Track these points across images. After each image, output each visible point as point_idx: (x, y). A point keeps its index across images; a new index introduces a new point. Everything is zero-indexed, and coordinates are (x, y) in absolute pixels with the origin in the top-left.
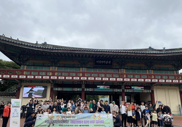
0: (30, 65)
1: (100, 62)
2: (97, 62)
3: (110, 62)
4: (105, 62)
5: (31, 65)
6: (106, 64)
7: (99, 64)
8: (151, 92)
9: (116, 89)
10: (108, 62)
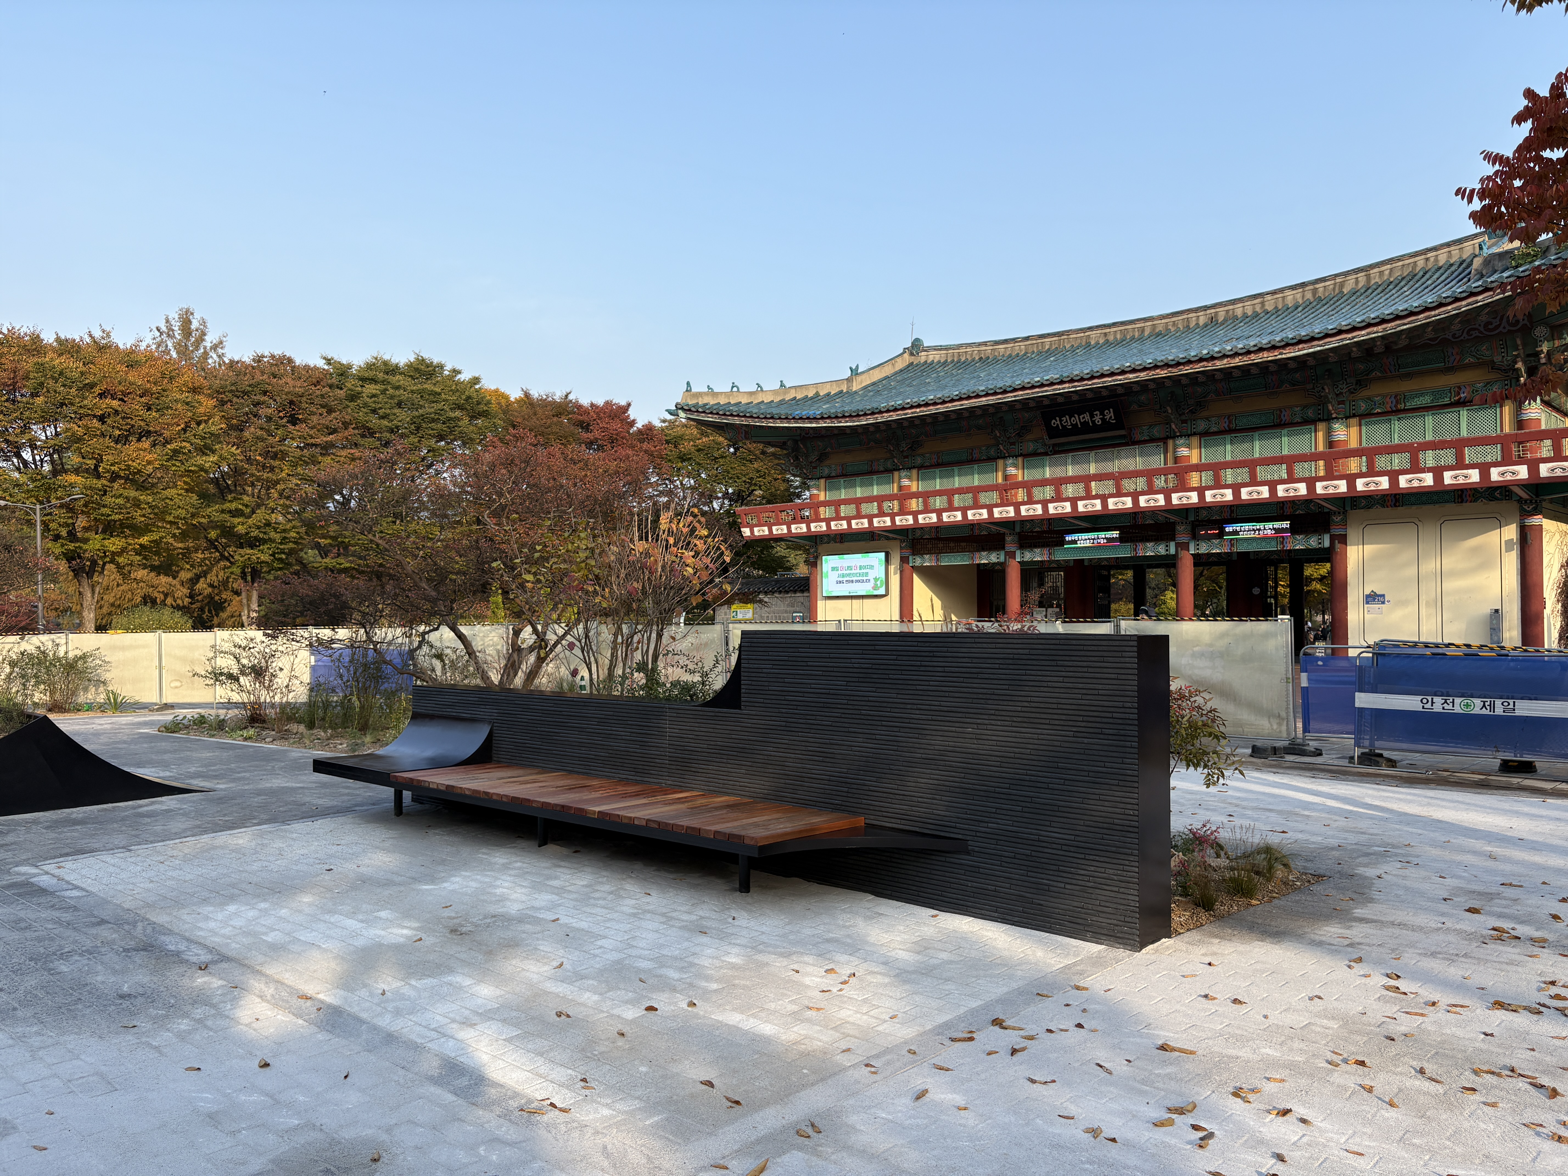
0: (833, 474)
1: (1068, 421)
2: (1055, 422)
3: (1110, 415)
4: (1087, 417)
5: (837, 476)
6: (1095, 429)
7: (1065, 432)
8: (1327, 544)
9: (1150, 545)
10: (1102, 413)
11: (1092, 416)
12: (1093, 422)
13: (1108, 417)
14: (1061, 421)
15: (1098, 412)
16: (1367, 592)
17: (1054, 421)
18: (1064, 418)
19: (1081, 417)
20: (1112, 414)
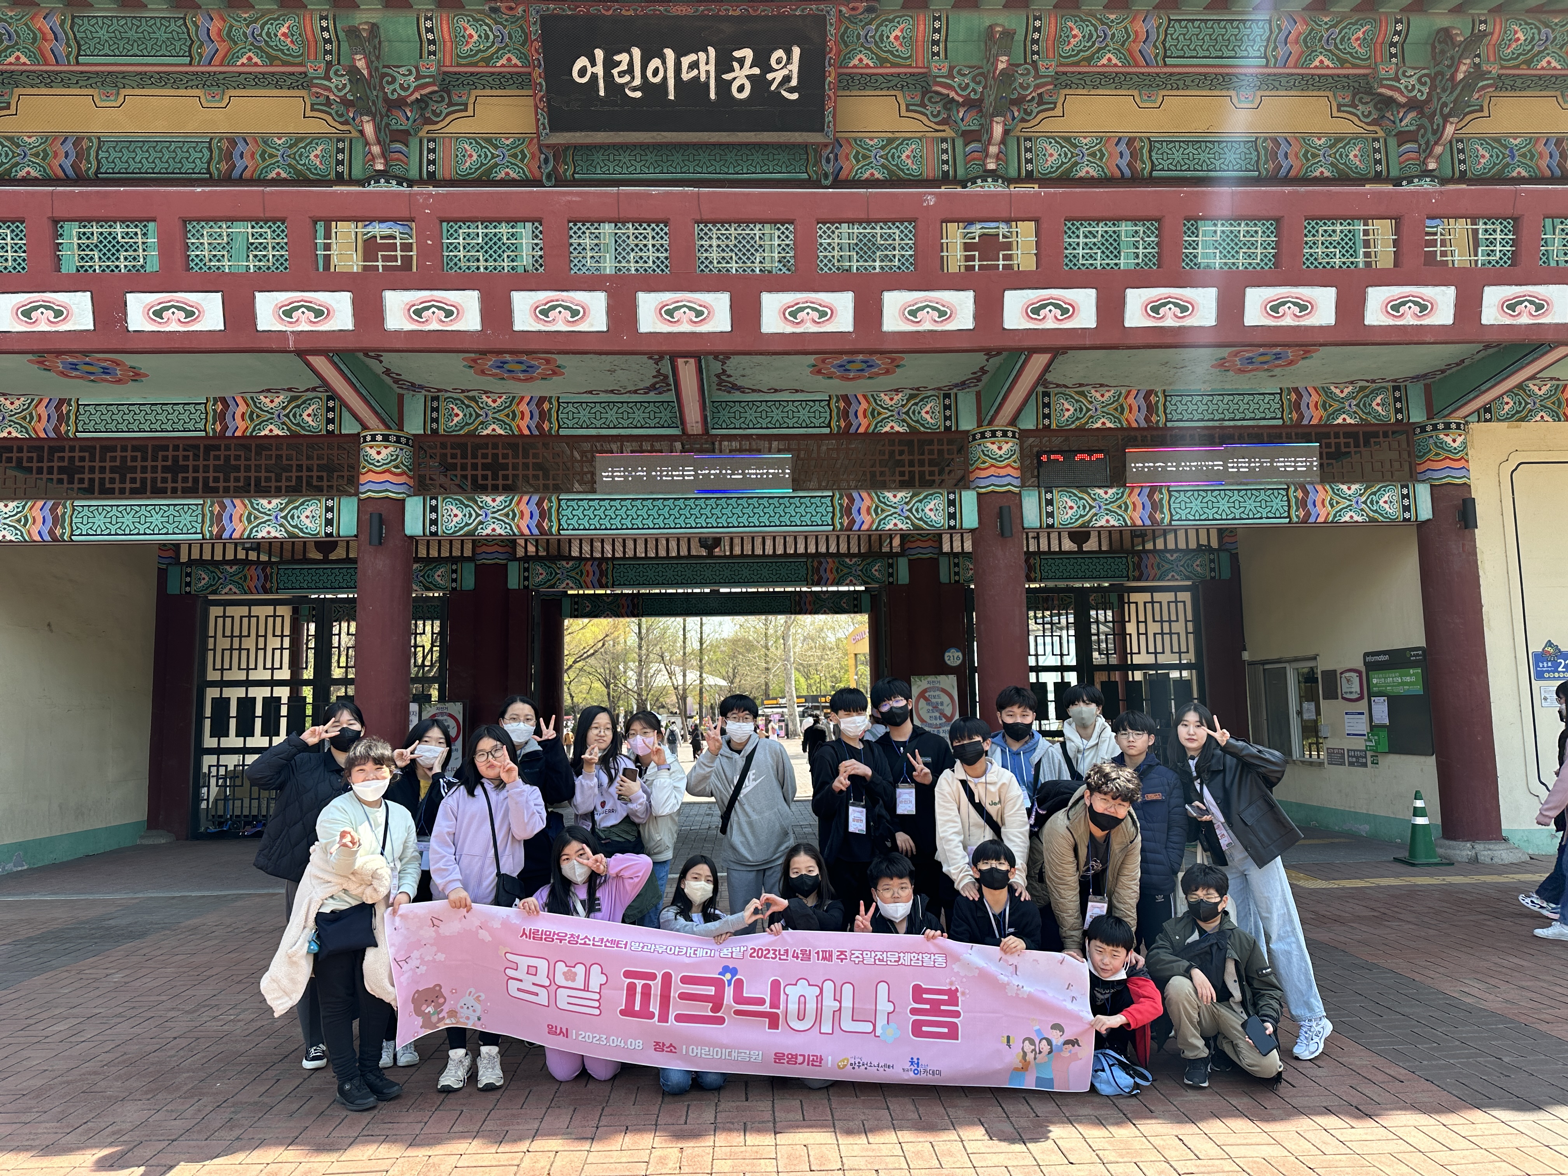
1: (632, 69)
2: (588, 69)
3: (785, 69)
4: (706, 63)
6: (727, 112)
7: (614, 109)
8: (1425, 511)
9: (896, 497)
10: (762, 61)
11: (724, 64)
12: (724, 87)
13: (776, 77)
14: (609, 64)
15: (747, 53)
16: (1536, 647)
17: (582, 61)
18: (623, 58)
19: (686, 61)
20: (794, 67)
